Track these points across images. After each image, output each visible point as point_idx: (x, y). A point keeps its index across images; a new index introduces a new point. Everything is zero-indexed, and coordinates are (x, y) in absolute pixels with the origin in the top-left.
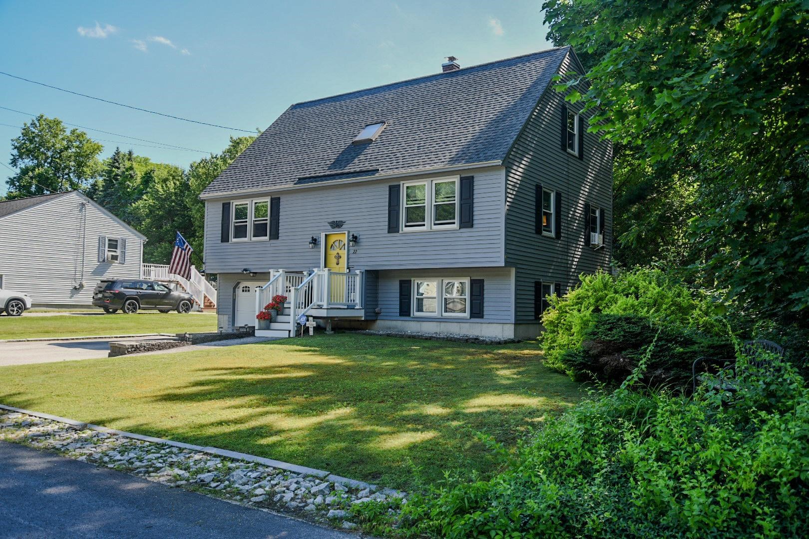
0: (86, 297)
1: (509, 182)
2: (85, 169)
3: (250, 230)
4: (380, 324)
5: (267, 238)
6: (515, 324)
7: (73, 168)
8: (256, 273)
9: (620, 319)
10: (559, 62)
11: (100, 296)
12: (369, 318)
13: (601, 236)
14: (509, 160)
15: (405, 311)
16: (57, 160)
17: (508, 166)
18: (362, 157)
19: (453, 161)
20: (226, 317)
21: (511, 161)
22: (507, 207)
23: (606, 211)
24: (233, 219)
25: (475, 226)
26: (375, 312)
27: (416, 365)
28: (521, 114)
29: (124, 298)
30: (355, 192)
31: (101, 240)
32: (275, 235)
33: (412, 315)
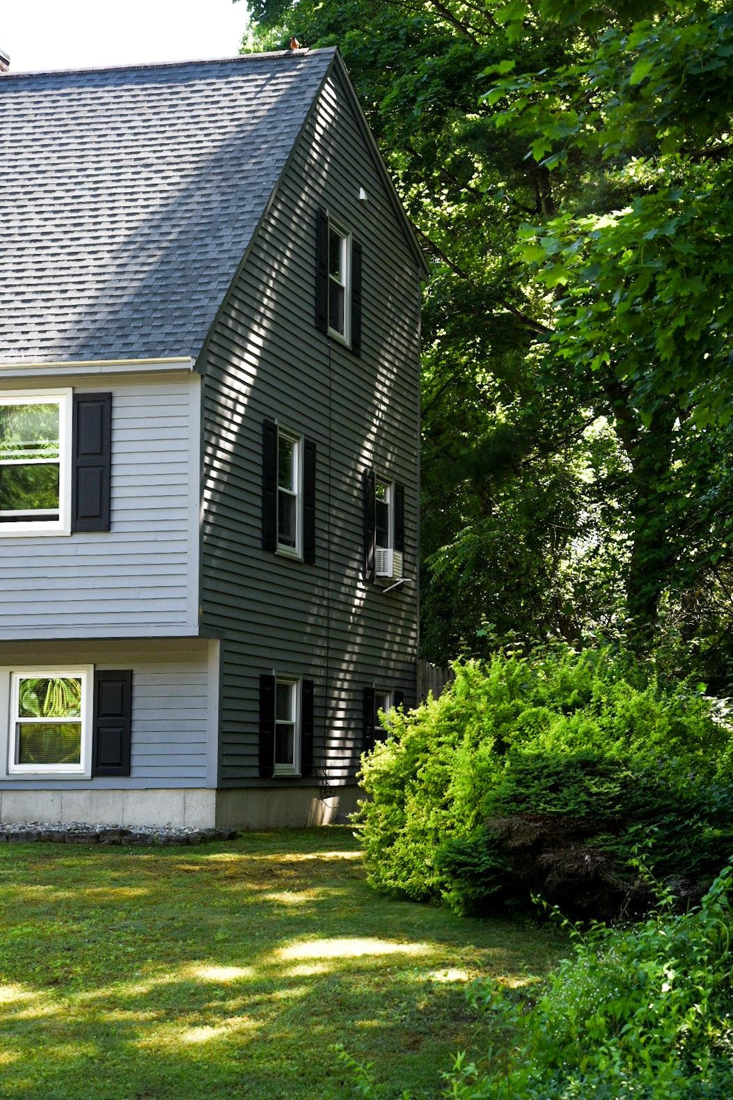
1: (208, 414)
6: (221, 790)
9: (569, 765)
10: (311, 93)
14: (209, 357)
17: (206, 372)
21: (213, 360)
23: (406, 491)
25: (116, 528)
28: (226, 232)
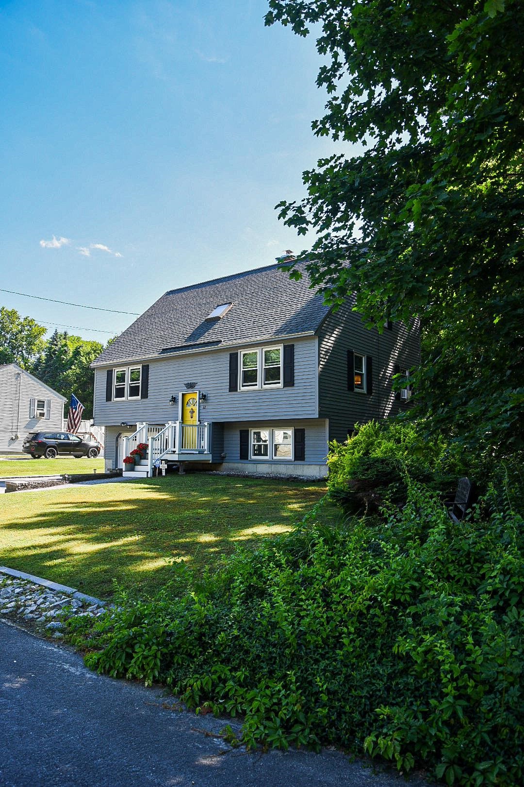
0: (19, 446)
1: (322, 349)
2: (33, 347)
3: (127, 391)
4: (225, 465)
5: (139, 397)
7: (25, 347)
8: (132, 426)
9: (378, 461)
11: (28, 445)
12: (215, 462)
13: (410, 392)
14: (322, 331)
15: (244, 456)
16: (14, 341)
17: (320, 335)
18: (211, 331)
19: (278, 332)
20: (111, 461)
21: (324, 332)
22: (320, 369)
24: (115, 383)
25: (295, 385)
26: (221, 456)
27: (228, 500)
29: (45, 446)
30: (204, 359)
31: (31, 402)
32: (145, 396)
33: (249, 459)
